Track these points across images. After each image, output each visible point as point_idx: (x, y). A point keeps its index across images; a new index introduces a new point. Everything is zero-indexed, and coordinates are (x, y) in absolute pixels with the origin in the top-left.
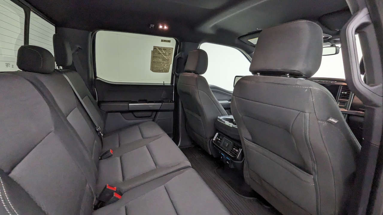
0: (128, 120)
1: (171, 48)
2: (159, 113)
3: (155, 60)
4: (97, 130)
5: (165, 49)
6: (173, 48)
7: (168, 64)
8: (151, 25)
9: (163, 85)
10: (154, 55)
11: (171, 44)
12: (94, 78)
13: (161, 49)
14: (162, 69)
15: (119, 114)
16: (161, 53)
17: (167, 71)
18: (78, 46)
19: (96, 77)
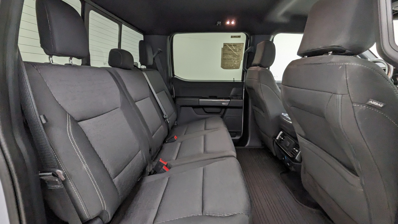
0: (198, 114)
1: (242, 43)
2: (228, 110)
3: (226, 57)
4: (164, 117)
5: (235, 45)
6: (243, 44)
7: (239, 60)
8: (218, 22)
9: (233, 81)
10: (225, 52)
11: (241, 38)
12: (172, 76)
13: (231, 45)
14: (233, 65)
15: (191, 108)
16: (231, 49)
17: (238, 67)
18: (160, 49)
19: (174, 75)
